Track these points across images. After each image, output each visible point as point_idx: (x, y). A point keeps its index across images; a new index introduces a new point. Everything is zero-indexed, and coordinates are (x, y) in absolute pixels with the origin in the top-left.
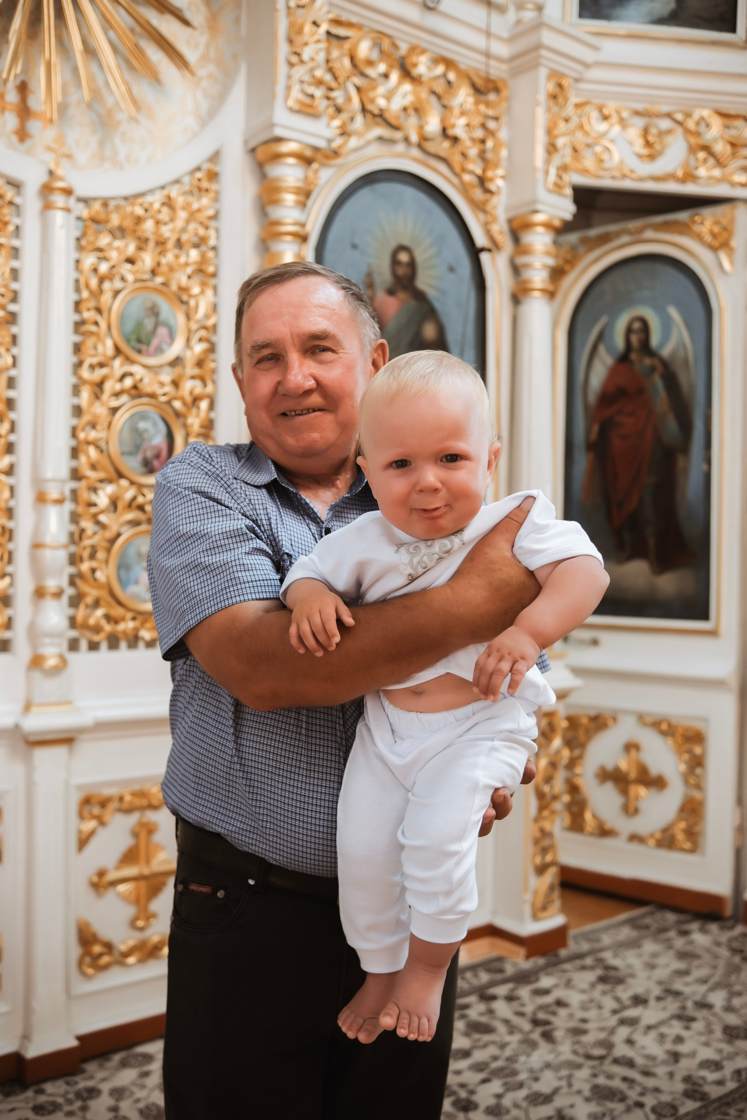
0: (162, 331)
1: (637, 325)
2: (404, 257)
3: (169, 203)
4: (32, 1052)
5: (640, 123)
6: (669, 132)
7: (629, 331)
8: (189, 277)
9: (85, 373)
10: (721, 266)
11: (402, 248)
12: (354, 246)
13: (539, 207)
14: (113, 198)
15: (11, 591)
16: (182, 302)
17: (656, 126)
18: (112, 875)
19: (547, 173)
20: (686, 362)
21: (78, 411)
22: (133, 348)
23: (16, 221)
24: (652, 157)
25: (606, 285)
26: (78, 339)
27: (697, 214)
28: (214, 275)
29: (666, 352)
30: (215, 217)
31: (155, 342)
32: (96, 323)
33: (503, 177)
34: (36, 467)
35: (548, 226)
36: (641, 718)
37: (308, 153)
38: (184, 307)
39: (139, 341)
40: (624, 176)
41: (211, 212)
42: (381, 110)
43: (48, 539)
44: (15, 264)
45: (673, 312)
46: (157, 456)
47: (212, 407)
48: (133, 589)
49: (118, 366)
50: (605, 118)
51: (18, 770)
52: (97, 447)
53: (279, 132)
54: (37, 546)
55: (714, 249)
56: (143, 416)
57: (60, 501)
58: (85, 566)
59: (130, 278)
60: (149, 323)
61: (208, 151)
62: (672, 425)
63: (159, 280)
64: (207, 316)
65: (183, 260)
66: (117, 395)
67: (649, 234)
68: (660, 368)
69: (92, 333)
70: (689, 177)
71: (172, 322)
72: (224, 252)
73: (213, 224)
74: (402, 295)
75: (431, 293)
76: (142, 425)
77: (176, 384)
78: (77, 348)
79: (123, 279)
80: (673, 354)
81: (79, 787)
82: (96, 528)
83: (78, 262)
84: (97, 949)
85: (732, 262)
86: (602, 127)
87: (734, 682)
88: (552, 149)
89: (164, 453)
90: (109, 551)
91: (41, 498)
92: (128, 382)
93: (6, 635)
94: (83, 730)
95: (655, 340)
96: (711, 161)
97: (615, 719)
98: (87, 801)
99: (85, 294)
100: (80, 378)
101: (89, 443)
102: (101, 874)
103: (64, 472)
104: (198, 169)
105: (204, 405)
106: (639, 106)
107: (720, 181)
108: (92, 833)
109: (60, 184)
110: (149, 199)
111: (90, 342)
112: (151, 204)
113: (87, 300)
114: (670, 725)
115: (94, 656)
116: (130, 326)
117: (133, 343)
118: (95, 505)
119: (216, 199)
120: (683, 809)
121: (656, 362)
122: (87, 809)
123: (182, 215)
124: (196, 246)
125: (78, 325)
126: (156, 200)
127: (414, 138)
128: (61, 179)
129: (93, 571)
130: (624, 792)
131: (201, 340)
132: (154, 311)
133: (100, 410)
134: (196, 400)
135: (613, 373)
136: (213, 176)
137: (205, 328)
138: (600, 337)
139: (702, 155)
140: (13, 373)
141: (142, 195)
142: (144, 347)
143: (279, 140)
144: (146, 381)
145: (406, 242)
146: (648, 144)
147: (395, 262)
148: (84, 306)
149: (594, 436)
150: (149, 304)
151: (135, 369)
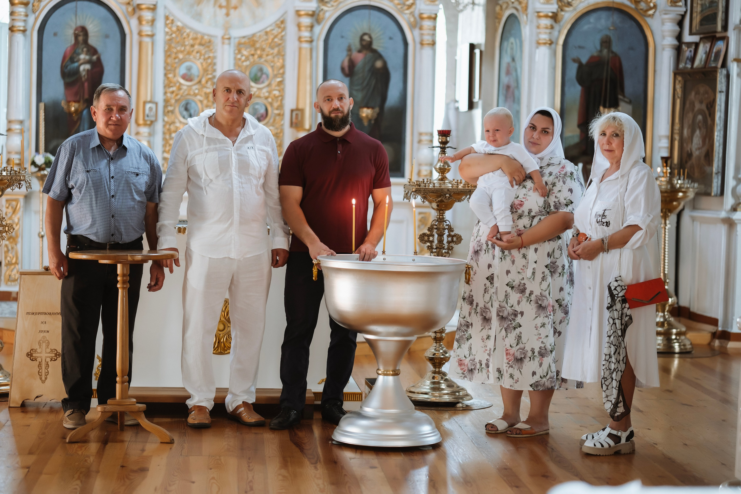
0: (264, 76)
2: (366, 38)
3: (266, 34)
11: (365, 34)
12: (342, 37)
14: (247, 36)
16: (271, 66)
28: (283, 55)
31: (261, 80)
35: (429, 18)
37: (311, 13)
39: (256, 80)
46: (262, 116)
47: (282, 99)
56: (257, 104)
60: (259, 74)
61: (281, 13)
63: (263, 60)
72: (287, 47)
73: (283, 38)
74: (365, 52)
76: (257, 107)
77: (269, 92)
83: (235, 57)
89: (265, 115)
104: (277, 21)
109: (226, 37)
117: (254, 81)
119: (284, 29)
126: (262, 34)
132: (261, 70)
134: (277, 97)
137: (280, 73)
141: (257, 33)
142: (258, 82)
144: (258, 93)
147: (362, 39)
150: (259, 68)
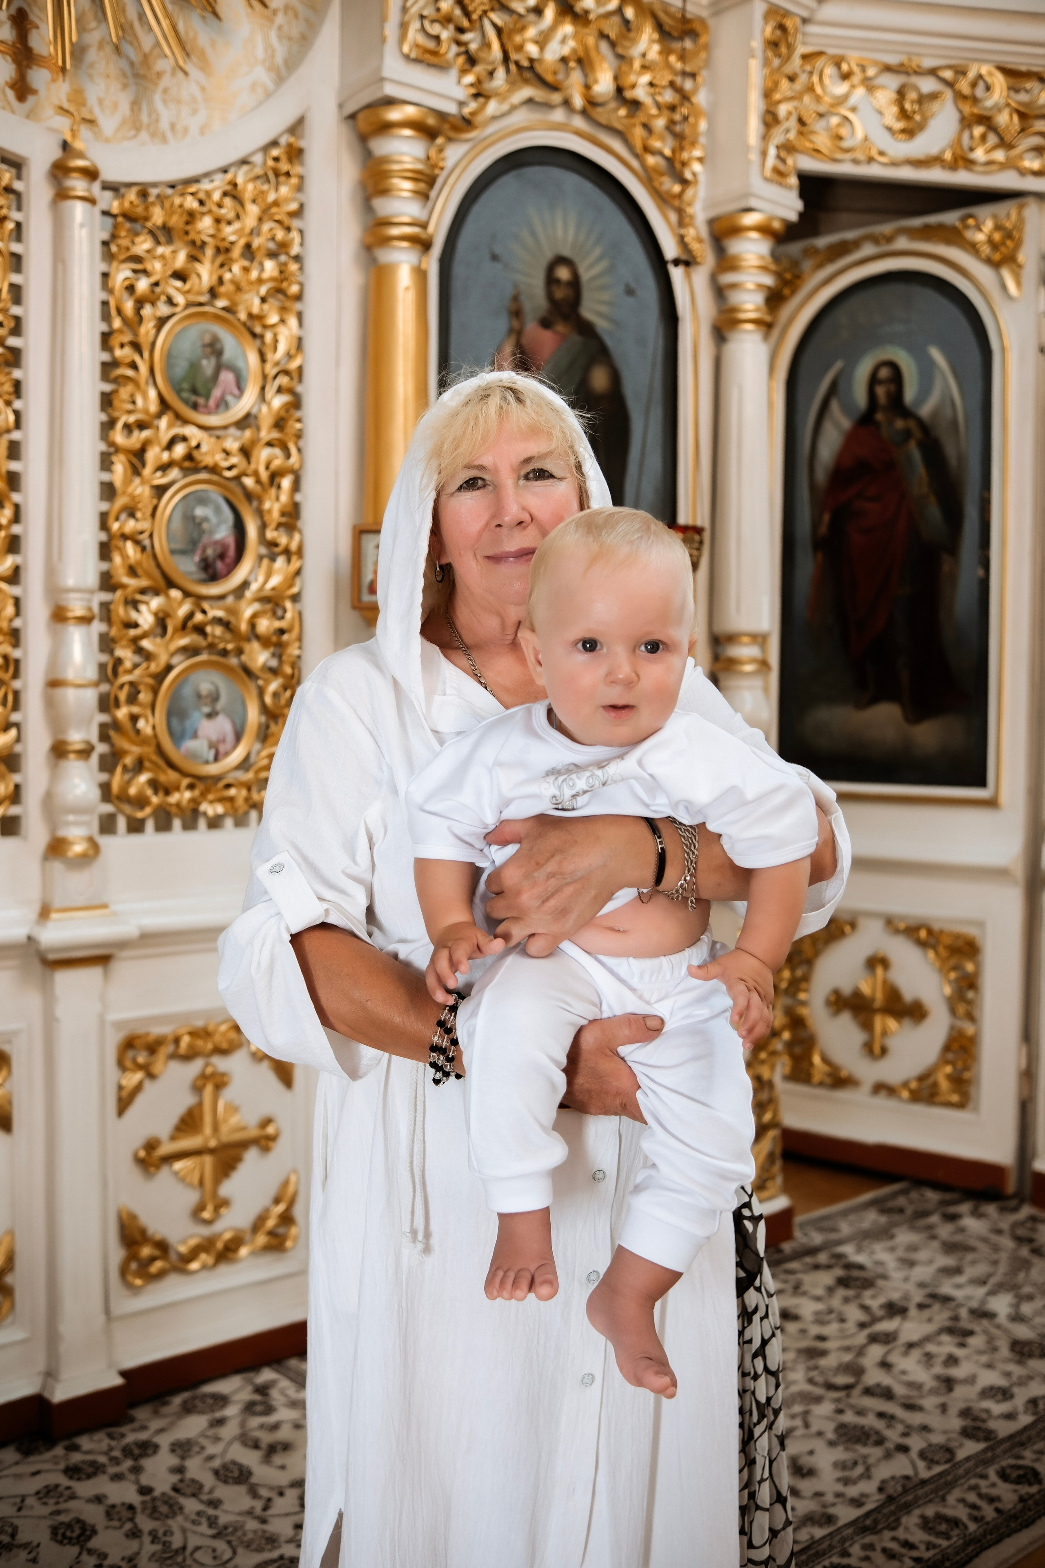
0: (227, 377)
1: (884, 373)
2: (563, 273)
3: (233, 192)
4: (60, 1394)
5: (892, 82)
6: (934, 96)
7: (873, 380)
8: (263, 300)
9: (119, 437)
10: (1004, 287)
11: (561, 260)
12: (495, 258)
13: (753, 203)
14: (155, 185)
15: (18, 748)
16: (254, 335)
17: (916, 89)
18: (166, 1148)
19: (764, 154)
20: (954, 423)
21: (108, 491)
22: (186, 402)
23: (16, 216)
24: (910, 133)
25: (841, 315)
26: (108, 387)
27: (971, 216)
28: (299, 297)
29: (925, 411)
30: (298, 213)
31: (216, 393)
32: (134, 366)
33: (700, 160)
34: (51, 572)
35: (764, 229)
36: (891, 923)
37: (431, 121)
38: (258, 342)
39: (194, 391)
40: (871, 160)
41: (294, 206)
42: (531, 60)
43: (70, 675)
44: (16, 278)
45: (936, 354)
46: (222, 556)
47: (296, 486)
48: (190, 745)
49: (165, 427)
50: (846, 76)
51: (33, 1001)
52: (137, 542)
53: (390, 90)
54: (54, 684)
55: (995, 265)
56: (202, 500)
57: (86, 620)
58: (122, 713)
59: (180, 299)
60: (208, 366)
61: (288, 119)
62: (934, 512)
63: (221, 303)
64: (289, 356)
65: (254, 274)
66: (164, 468)
67: (902, 243)
68: (918, 433)
69: (128, 379)
70: (962, 161)
71: (240, 364)
72: (312, 264)
73: (295, 223)
74: (561, 328)
75: (601, 325)
76: (199, 512)
77: (246, 452)
78: (107, 401)
79: (170, 301)
80: (935, 414)
81: (118, 1025)
82: (137, 659)
83: (105, 275)
84: (146, 1251)
85: (1018, 283)
86: (841, 89)
87: (1019, 871)
88: (770, 120)
89: (232, 552)
90: (155, 691)
91: (59, 616)
92: (180, 450)
93: (14, 810)
94: (123, 944)
95: (910, 394)
96: (992, 139)
97: (853, 925)
98: (129, 1044)
99: (117, 323)
100: (112, 444)
101: (125, 537)
102: (151, 1145)
103: (92, 580)
104: (274, 143)
105: (286, 483)
106: (892, 59)
107: (1004, 166)
108: (138, 1089)
109: (80, 163)
110: (205, 185)
111: (125, 392)
112: (208, 194)
113: (120, 331)
114: (930, 932)
115: (135, 839)
116: (180, 369)
117: (185, 395)
118: (136, 625)
119: (300, 188)
120: (947, 1048)
121: (912, 424)
122: (130, 1054)
123: (253, 210)
124: (272, 255)
125: (107, 369)
126: (215, 187)
127: (578, 102)
128: (81, 155)
129: (134, 718)
130: (867, 1026)
131: (280, 390)
132: (214, 348)
133: (141, 490)
134: (275, 477)
135: (851, 439)
136: (296, 154)
137: (286, 372)
138: (833, 389)
139: (978, 131)
140: (16, 435)
141: (196, 180)
142: (201, 401)
143: (390, 102)
144: (204, 448)
145: (566, 252)
146: (904, 114)
147: (551, 280)
148: (115, 341)
149: (823, 529)
150: (207, 339)
151: (189, 431)
